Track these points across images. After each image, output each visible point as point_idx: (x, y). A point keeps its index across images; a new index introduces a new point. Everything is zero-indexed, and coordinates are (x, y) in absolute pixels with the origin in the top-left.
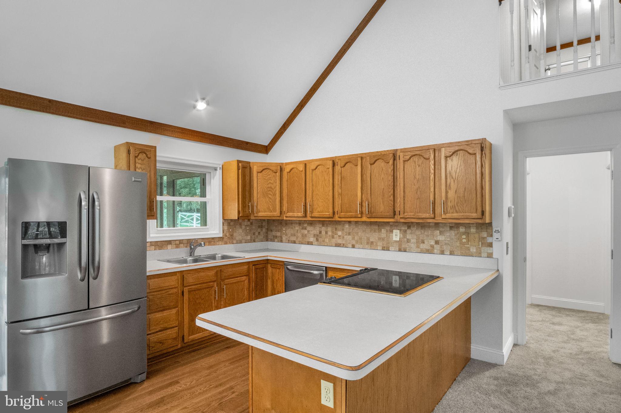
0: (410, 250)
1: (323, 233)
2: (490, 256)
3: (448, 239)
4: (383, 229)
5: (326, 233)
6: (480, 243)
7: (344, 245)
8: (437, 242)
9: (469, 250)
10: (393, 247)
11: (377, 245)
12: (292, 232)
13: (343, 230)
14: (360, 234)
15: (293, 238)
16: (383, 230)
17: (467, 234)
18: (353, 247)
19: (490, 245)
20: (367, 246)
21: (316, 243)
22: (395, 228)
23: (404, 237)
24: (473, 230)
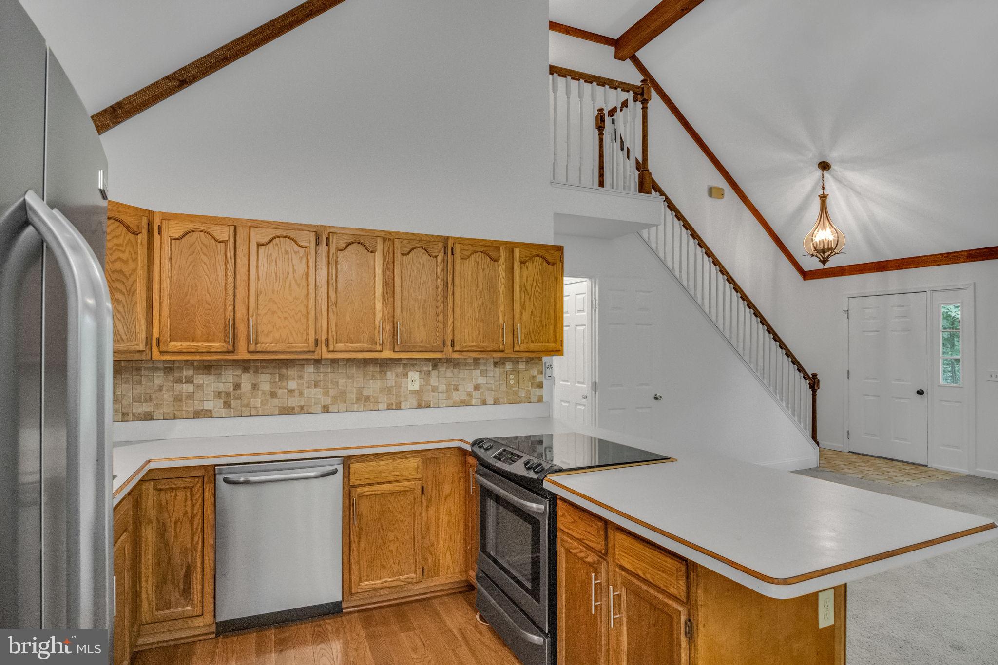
0: (436, 404)
1: (246, 387)
2: (540, 400)
3: (492, 382)
4: (389, 371)
5: (255, 386)
6: (530, 383)
7: (302, 408)
8: (476, 388)
9: (517, 394)
10: (407, 403)
11: (377, 402)
12: (140, 390)
13: (301, 377)
14: (341, 383)
15: (146, 408)
16: (389, 373)
17: (516, 371)
18: (326, 410)
19: (540, 386)
20: (357, 405)
21: (224, 412)
22: (412, 368)
23: (428, 382)
24: (522, 367)
